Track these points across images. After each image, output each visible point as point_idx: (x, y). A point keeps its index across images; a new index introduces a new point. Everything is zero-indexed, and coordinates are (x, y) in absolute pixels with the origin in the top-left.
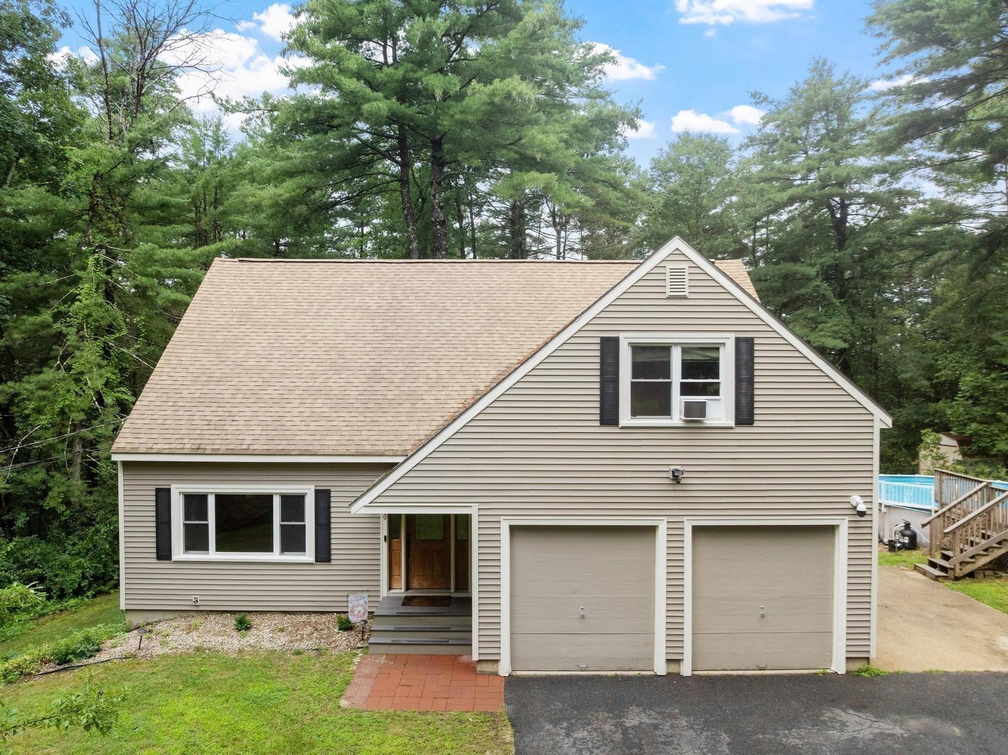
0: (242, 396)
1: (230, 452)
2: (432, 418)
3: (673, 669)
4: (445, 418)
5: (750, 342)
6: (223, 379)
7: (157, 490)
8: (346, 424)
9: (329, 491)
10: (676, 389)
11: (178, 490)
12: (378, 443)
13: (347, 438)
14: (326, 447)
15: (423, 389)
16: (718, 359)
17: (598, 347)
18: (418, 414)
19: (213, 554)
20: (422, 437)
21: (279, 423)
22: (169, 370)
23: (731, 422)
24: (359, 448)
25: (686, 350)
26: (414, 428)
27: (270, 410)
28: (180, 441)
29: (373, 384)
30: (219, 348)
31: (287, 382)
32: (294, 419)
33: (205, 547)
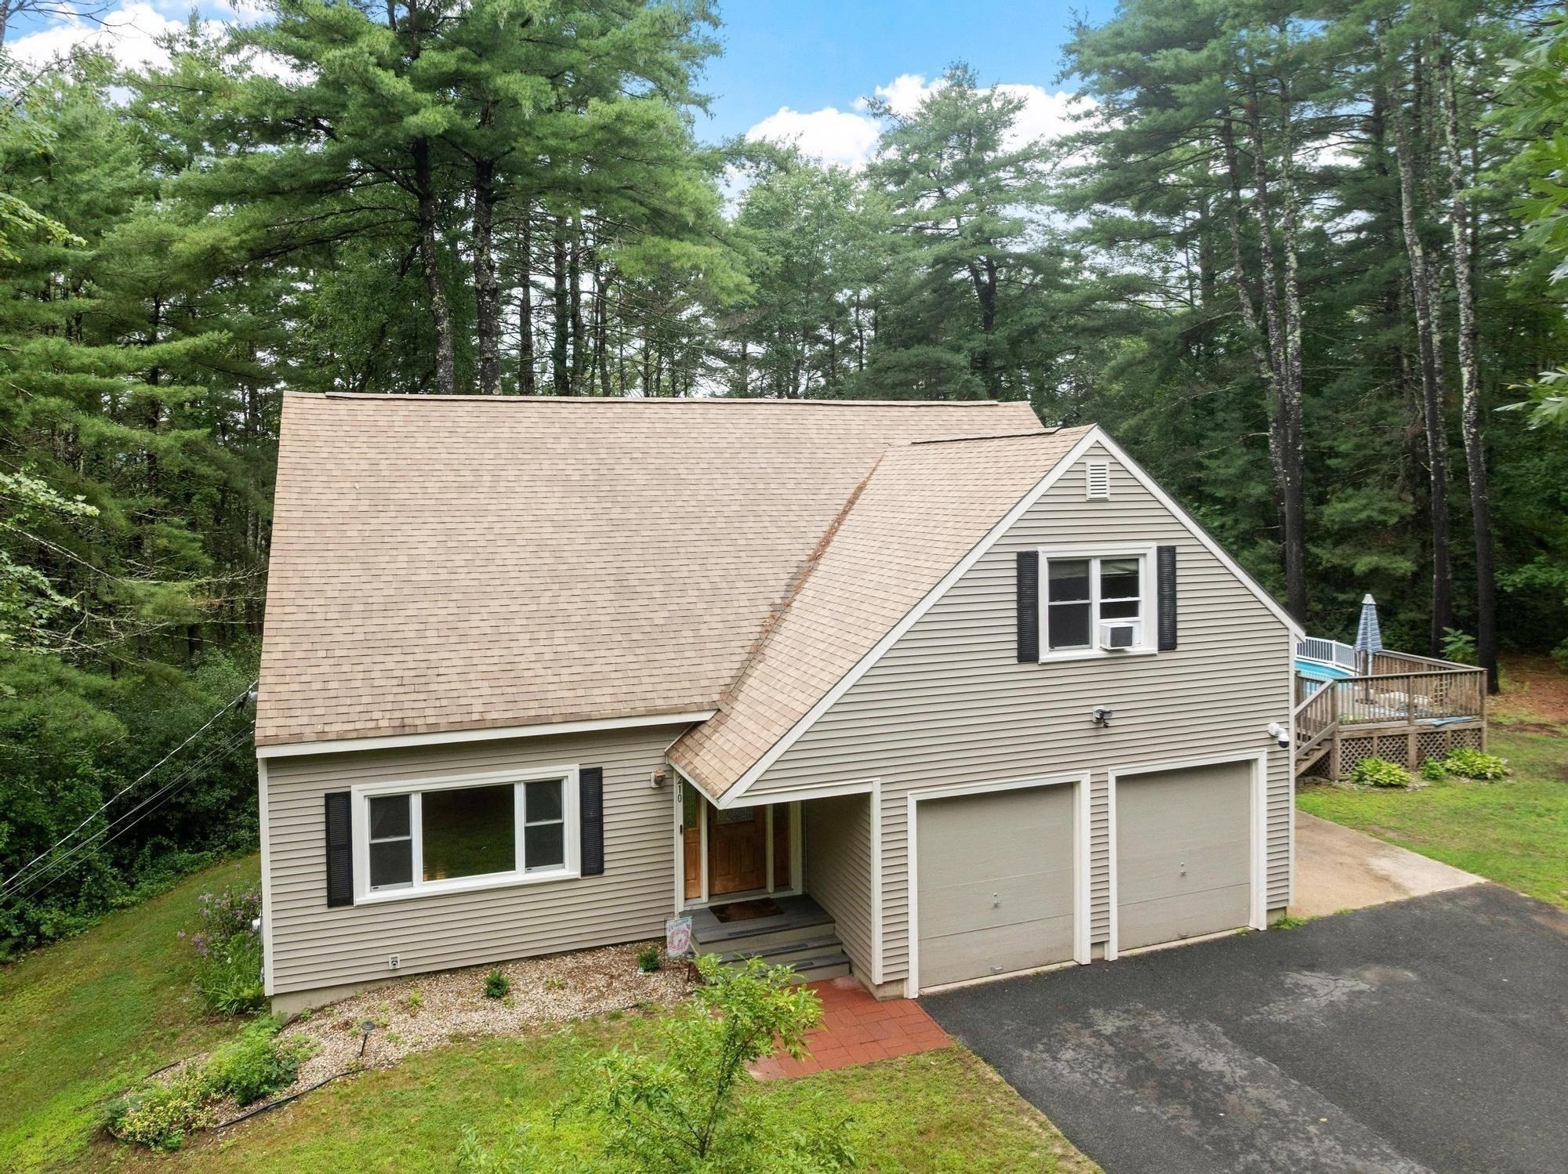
0: (435, 633)
1: (458, 727)
2: (729, 651)
3: (1098, 954)
4: (748, 649)
5: (1172, 550)
6: (390, 607)
7: (328, 797)
8: (613, 668)
9: (601, 769)
10: (1095, 611)
11: (362, 792)
12: (670, 694)
13: (625, 689)
14: (599, 707)
15: (699, 606)
16: (1137, 572)
17: (1015, 565)
18: (708, 646)
19: (420, 886)
20: (728, 681)
21: (512, 674)
22: (293, 595)
23: (1154, 649)
24: (647, 703)
25: (1106, 562)
26: (711, 667)
27: (489, 653)
28: (367, 716)
29: (626, 603)
30: (360, 553)
31: (495, 606)
32: (532, 665)
33: (406, 876)
